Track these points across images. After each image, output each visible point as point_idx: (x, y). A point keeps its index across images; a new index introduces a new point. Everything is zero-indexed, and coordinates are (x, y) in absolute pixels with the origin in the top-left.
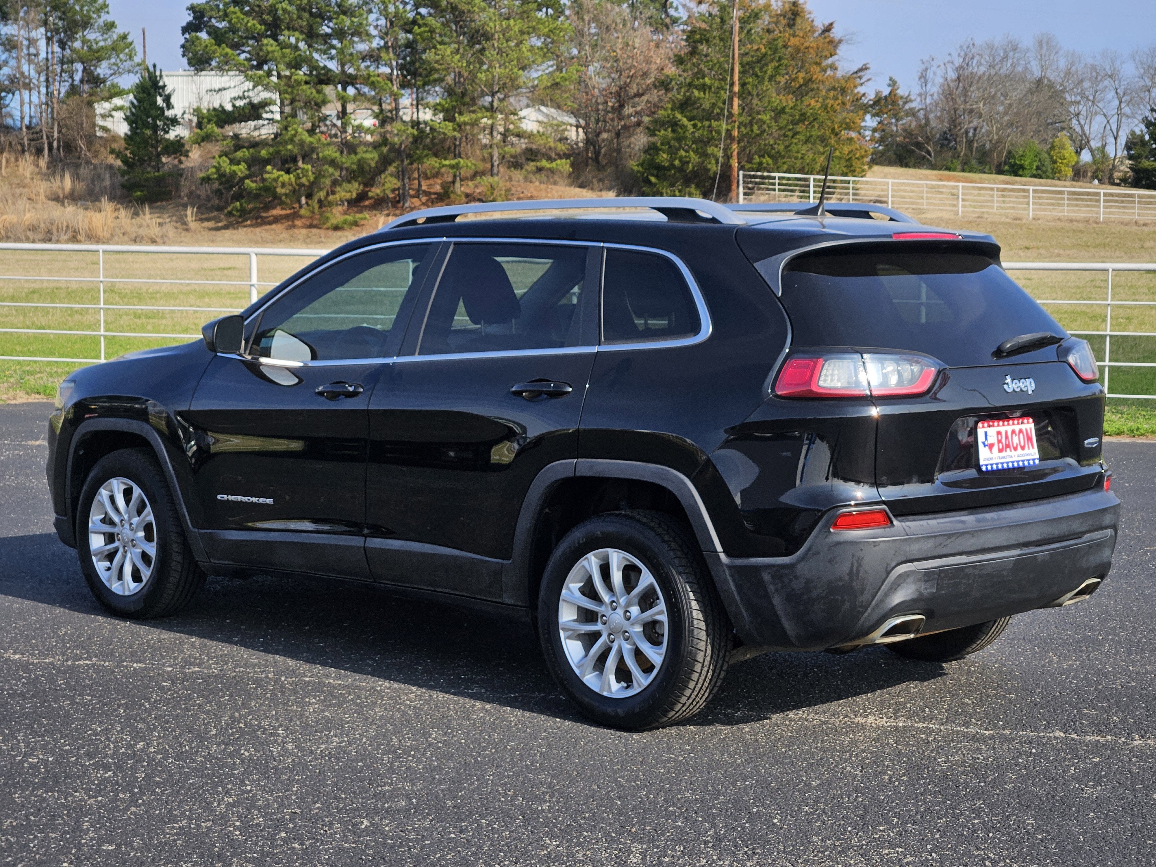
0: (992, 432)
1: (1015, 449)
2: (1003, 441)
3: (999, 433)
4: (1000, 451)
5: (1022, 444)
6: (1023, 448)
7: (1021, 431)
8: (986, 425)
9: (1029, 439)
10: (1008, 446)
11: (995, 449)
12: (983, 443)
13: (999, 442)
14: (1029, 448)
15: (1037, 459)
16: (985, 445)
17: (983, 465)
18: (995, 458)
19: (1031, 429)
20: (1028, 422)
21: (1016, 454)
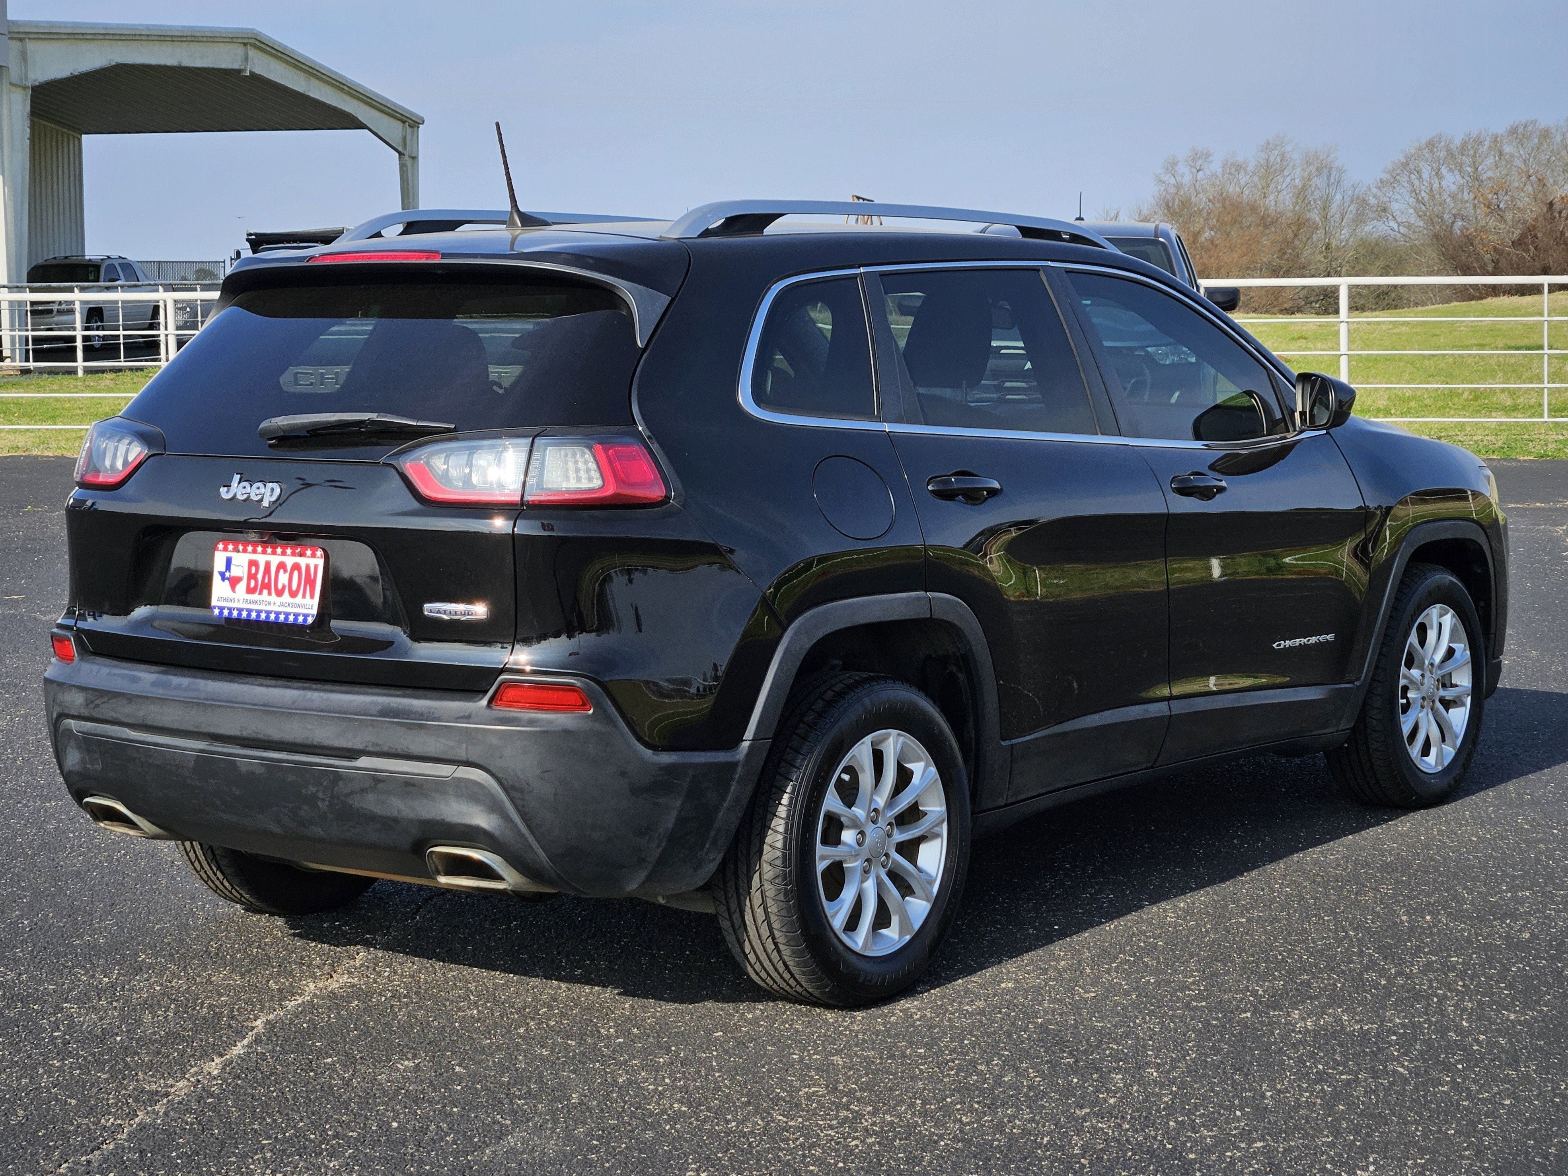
0: (241, 561)
1: (279, 593)
2: (260, 576)
3: (253, 563)
4: (250, 591)
5: (294, 587)
6: (293, 594)
7: (296, 567)
8: (231, 547)
9: (310, 582)
10: (266, 586)
11: (242, 587)
12: (222, 575)
13: (251, 576)
14: (304, 596)
15: (313, 616)
16: (223, 578)
17: (215, 607)
18: (239, 601)
19: (316, 567)
20: (313, 555)
21: (279, 600)
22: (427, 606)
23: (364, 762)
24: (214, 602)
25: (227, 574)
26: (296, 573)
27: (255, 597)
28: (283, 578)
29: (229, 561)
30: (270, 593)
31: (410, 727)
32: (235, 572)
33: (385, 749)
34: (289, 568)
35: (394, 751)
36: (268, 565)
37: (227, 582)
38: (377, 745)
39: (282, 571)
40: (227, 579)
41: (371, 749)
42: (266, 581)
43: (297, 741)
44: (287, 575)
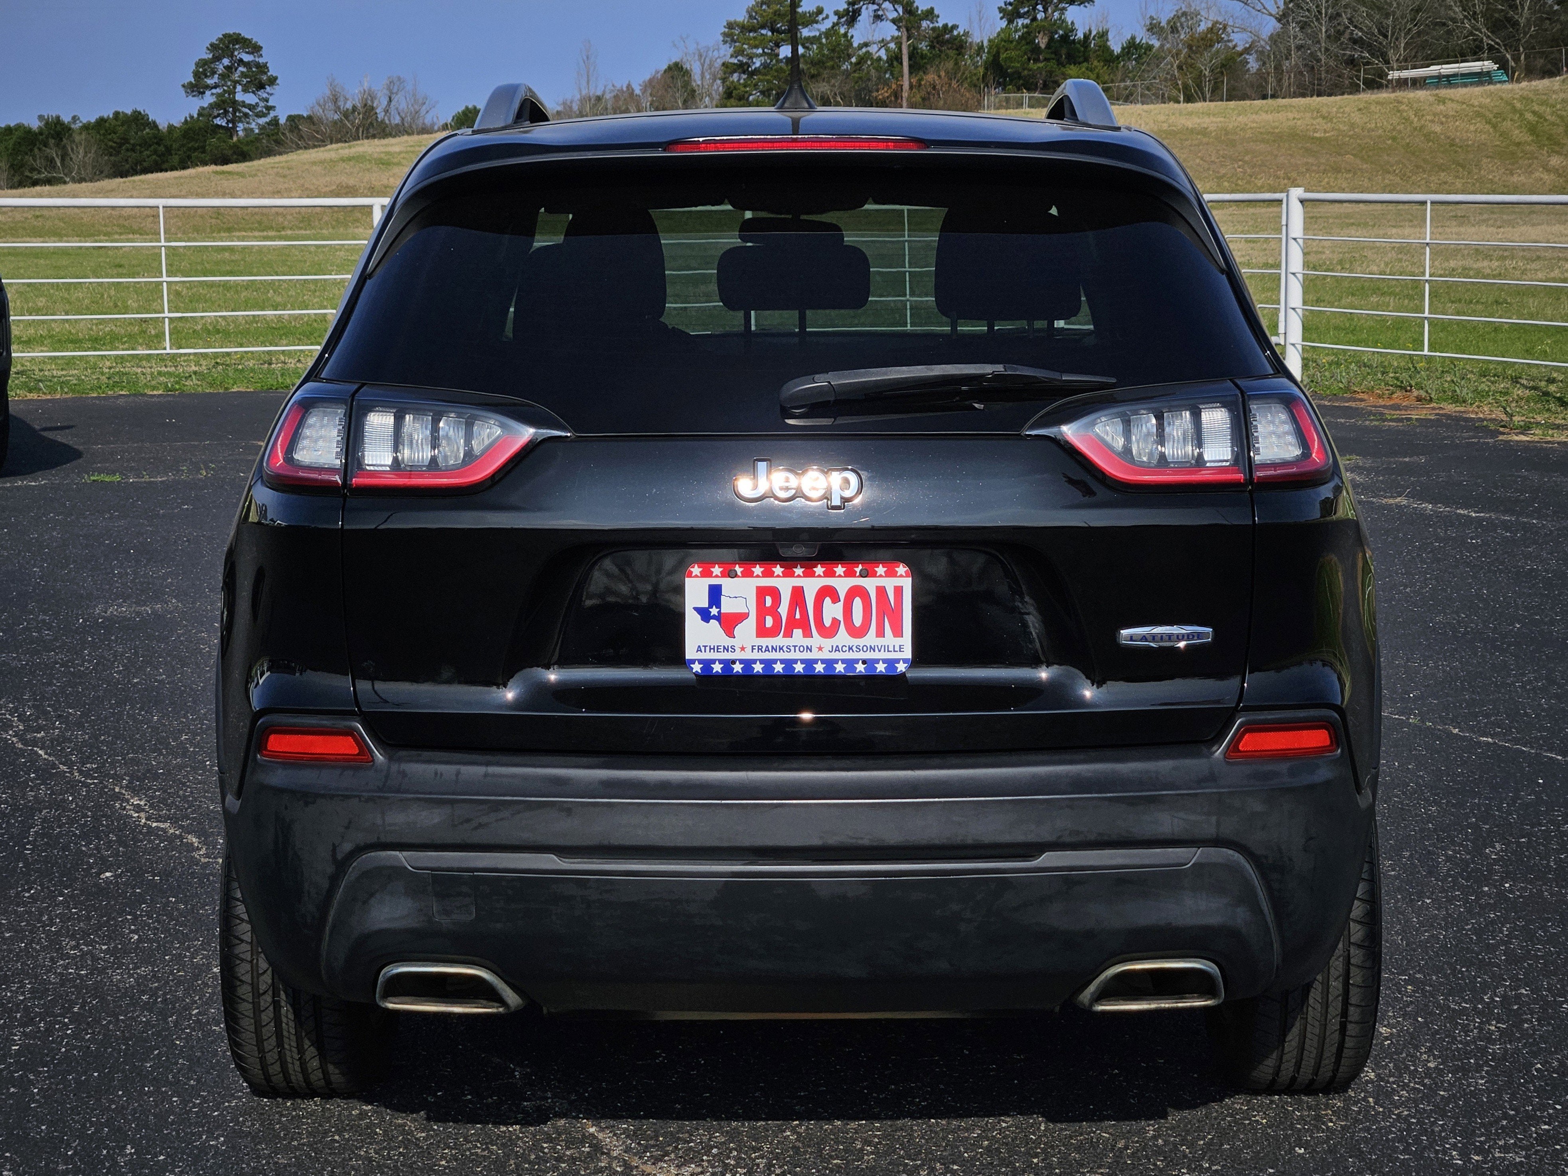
14: (880, 633)
15: (905, 661)
16: (705, 614)
17: (693, 661)
18: (743, 649)
19: (899, 590)
20: (891, 573)
21: (828, 643)
22: (1125, 632)
23: (1047, 859)
24: (690, 653)
25: (714, 611)
26: (858, 603)
27: (779, 640)
28: (832, 611)
29: (715, 593)
30: (807, 634)
31: (1132, 802)
32: (728, 606)
33: (1092, 837)
34: (842, 596)
35: (1106, 838)
36: (798, 594)
37: (714, 623)
38: (1078, 833)
39: (828, 601)
40: (714, 617)
41: (1067, 839)
42: (798, 616)
43: (937, 842)
44: (840, 605)
